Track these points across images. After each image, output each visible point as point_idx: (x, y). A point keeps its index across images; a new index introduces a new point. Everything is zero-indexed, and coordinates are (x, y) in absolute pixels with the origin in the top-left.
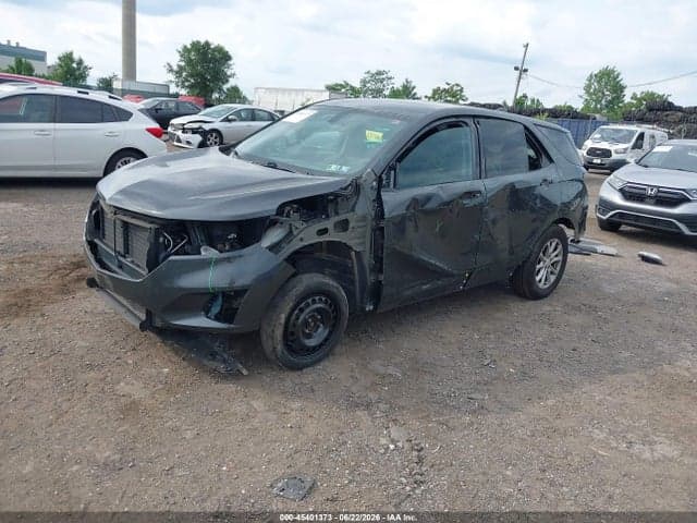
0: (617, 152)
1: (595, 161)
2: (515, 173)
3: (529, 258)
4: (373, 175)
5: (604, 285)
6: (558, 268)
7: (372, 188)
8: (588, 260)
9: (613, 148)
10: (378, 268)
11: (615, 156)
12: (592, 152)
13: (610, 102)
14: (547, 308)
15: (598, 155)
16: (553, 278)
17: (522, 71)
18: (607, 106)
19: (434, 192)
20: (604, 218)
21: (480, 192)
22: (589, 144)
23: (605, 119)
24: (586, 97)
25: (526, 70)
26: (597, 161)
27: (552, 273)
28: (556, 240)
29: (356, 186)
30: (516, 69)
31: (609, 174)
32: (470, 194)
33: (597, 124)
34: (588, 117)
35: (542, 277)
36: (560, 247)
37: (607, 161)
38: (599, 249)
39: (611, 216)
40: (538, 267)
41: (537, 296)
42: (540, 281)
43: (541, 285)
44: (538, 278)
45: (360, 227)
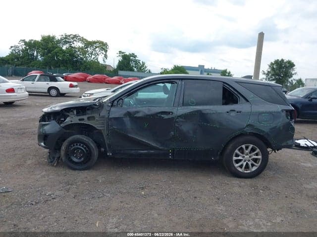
4: (109, 101)
6: (260, 163)
7: (108, 106)
27: (253, 164)
32: (166, 113)
36: (258, 151)
42: (240, 167)
43: (242, 170)
44: (237, 165)
45: (101, 120)
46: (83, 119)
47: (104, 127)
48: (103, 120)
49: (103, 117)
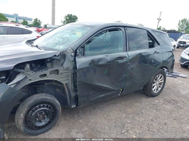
0: (188, 42)
1: (181, 45)
2: (143, 49)
3: (149, 82)
4: (72, 50)
5: (181, 90)
6: (162, 85)
7: (71, 56)
8: (176, 79)
9: (187, 41)
10: (75, 90)
11: (187, 44)
12: (180, 42)
13: (186, 28)
14: (157, 101)
15: (182, 43)
16: (160, 89)
17: (159, 20)
18: (185, 29)
19: (104, 57)
20: (183, 64)
21: (125, 57)
22: (179, 40)
23: (185, 33)
24: (179, 27)
25: (161, 20)
26: (182, 45)
27: (159, 87)
28: (161, 75)
29: (63, 55)
30: (158, 19)
31: (185, 49)
32: (121, 58)
33: (182, 34)
34: (179, 32)
35: (155, 88)
36: (163, 77)
37: (185, 45)
38: (180, 75)
39: (185, 63)
40: (153, 85)
41: (153, 96)
42: (155, 90)
43: (155, 92)
44: (153, 89)
45: (65, 73)
46: (45, 75)
47: (68, 79)
48: (67, 72)
49: (67, 69)
